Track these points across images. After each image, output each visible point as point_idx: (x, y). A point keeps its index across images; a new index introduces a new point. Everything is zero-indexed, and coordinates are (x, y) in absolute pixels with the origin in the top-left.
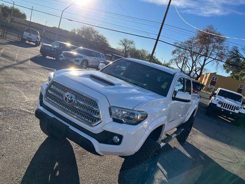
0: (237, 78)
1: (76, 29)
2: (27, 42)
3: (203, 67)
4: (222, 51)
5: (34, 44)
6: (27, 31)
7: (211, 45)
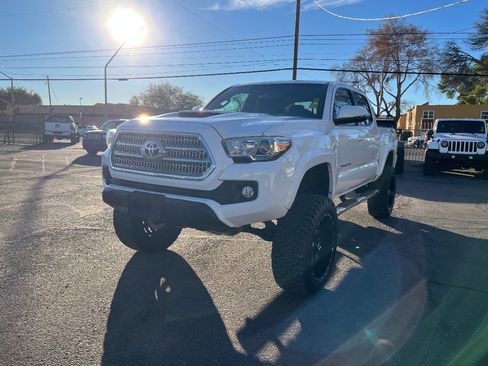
0: (472, 101)
1: (138, 95)
2: (56, 141)
3: (398, 98)
4: (427, 58)
5: (70, 141)
6: (49, 120)
7: (402, 54)
